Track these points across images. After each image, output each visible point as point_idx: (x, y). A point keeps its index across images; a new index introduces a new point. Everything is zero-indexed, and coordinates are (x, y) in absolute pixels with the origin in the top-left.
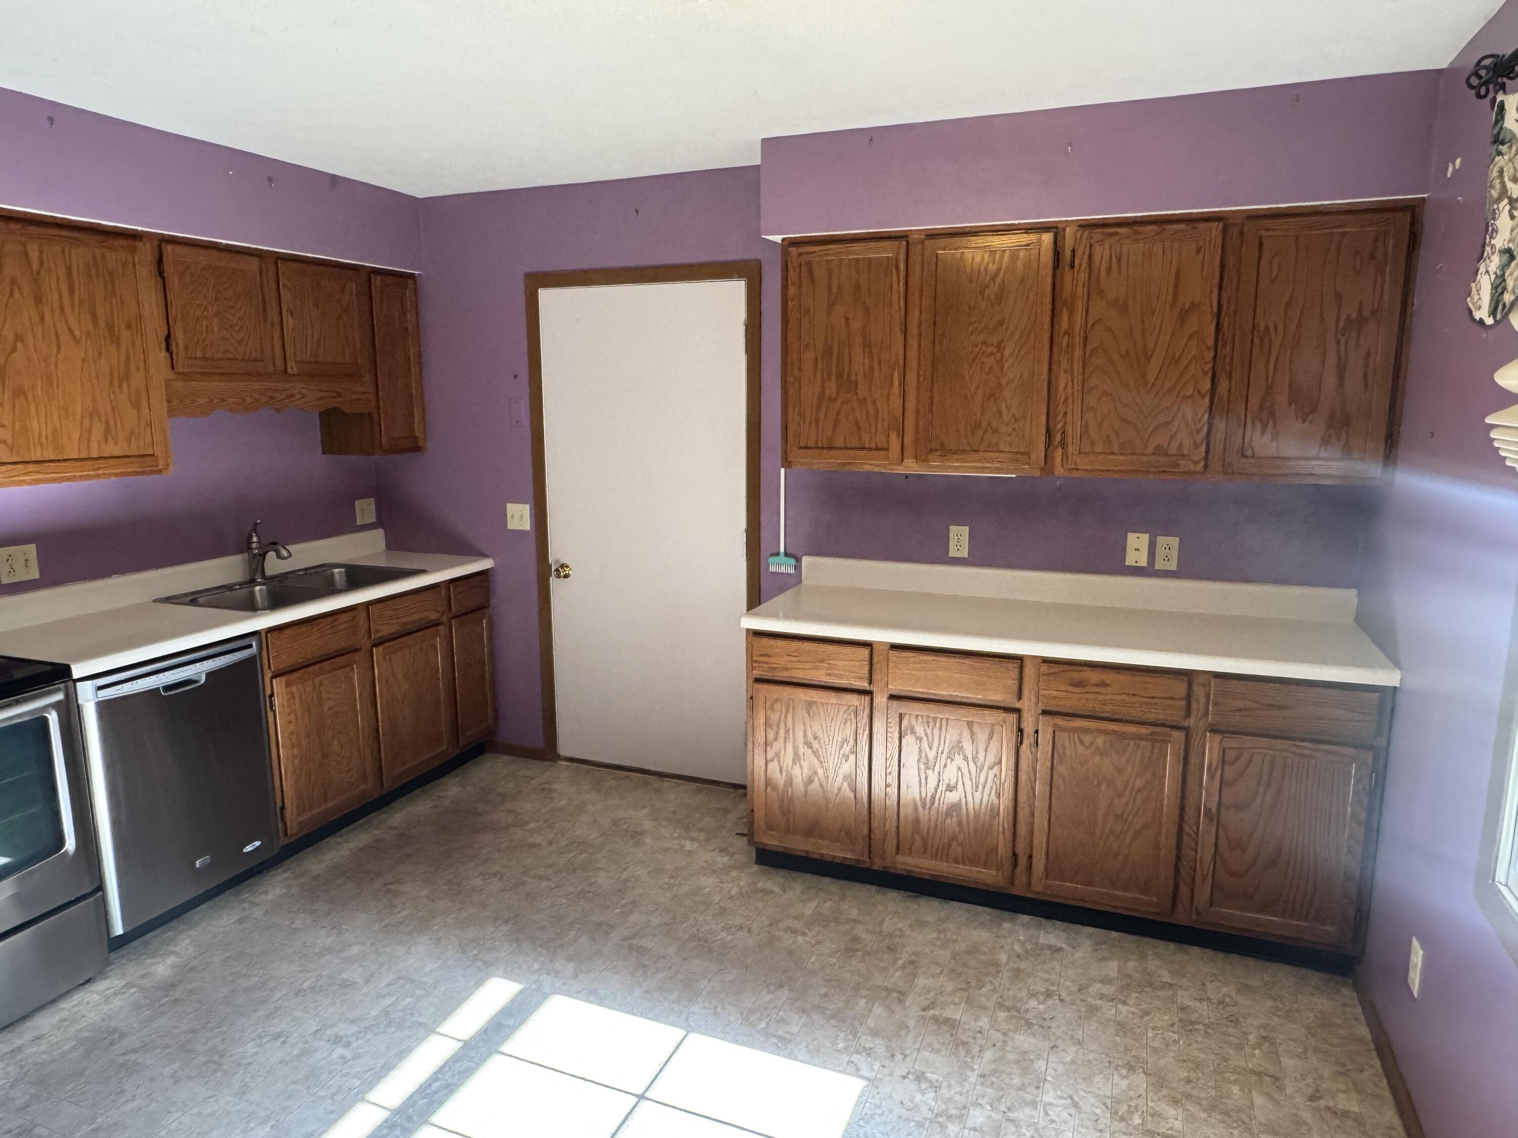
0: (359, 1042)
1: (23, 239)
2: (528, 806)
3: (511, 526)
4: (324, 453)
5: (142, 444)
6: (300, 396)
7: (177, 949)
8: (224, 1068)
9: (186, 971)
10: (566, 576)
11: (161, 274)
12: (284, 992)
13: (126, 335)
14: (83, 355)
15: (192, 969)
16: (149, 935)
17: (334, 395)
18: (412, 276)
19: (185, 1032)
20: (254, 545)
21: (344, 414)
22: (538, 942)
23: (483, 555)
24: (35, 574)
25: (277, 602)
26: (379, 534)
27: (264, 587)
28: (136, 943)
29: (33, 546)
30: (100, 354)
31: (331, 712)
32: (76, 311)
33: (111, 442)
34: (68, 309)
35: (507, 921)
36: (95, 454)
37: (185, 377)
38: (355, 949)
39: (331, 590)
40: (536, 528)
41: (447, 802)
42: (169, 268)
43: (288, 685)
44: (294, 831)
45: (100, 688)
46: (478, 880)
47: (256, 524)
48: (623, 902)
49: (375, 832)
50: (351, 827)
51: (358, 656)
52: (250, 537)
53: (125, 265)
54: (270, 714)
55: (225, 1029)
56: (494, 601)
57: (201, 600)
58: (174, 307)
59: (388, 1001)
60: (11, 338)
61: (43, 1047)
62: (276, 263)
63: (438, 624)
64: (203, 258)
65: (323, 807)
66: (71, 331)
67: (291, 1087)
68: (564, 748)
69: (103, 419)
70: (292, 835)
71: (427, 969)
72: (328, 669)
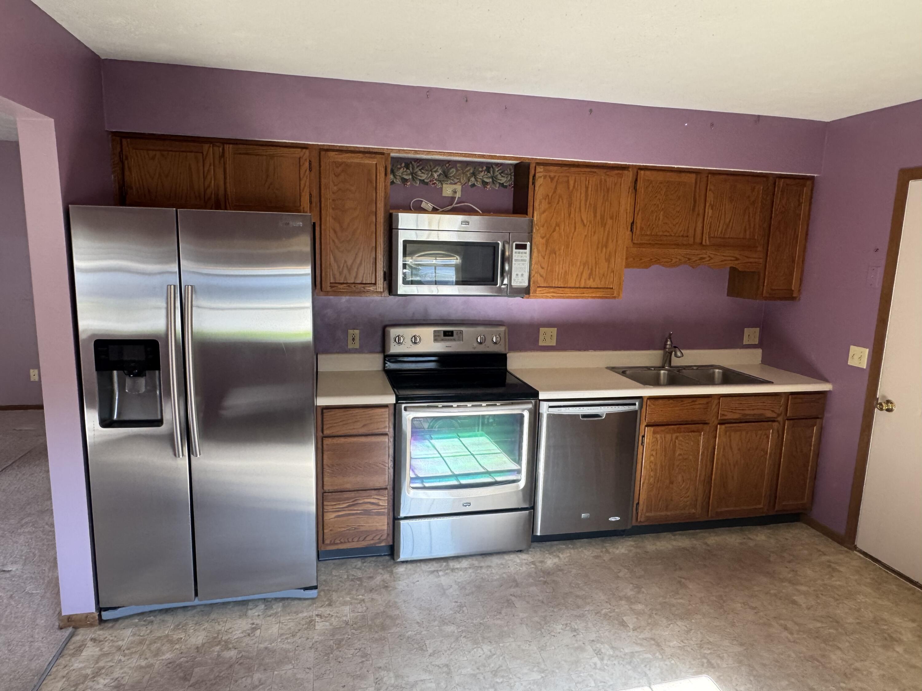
0: (609, 663)
1: (568, 175)
2: (809, 572)
3: (850, 362)
4: (728, 295)
5: (607, 283)
6: (708, 259)
7: (561, 556)
8: (543, 630)
9: (559, 569)
10: (889, 410)
11: (635, 189)
12: (592, 608)
13: (610, 222)
14: (586, 233)
15: (561, 570)
16: (555, 542)
17: (733, 259)
18: (813, 178)
19: (539, 600)
20: (668, 346)
21: (739, 270)
22: (755, 673)
23: (825, 380)
24: (554, 343)
25: (673, 381)
26: (759, 352)
27: (666, 372)
28: (548, 543)
29: (555, 329)
30: (595, 233)
31: (681, 457)
32: (587, 210)
33: (591, 280)
34: (583, 210)
35: (742, 645)
36: (582, 286)
37: (640, 245)
38: (639, 607)
39: (710, 381)
40: (871, 369)
41: (751, 544)
42: (640, 184)
43: (654, 433)
44: (642, 520)
45: (550, 407)
46: (739, 605)
47: (670, 335)
48: (843, 685)
49: (695, 542)
50: (683, 532)
51: (706, 427)
52: (667, 341)
53: (615, 184)
54: (640, 447)
55: (555, 610)
56: (827, 415)
57: (628, 372)
58: (638, 205)
59: (638, 648)
60: (554, 225)
61: (488, 572)
62: (708, 176)
63: (774, 421)
64: (660, 176)
65: (663, 513)
66: (582, 221)
67: (563, 662)
68: (861, 542)
69: (590, 267)
70: (640, 522)
71: (671, 644)
72: (682, 430)
